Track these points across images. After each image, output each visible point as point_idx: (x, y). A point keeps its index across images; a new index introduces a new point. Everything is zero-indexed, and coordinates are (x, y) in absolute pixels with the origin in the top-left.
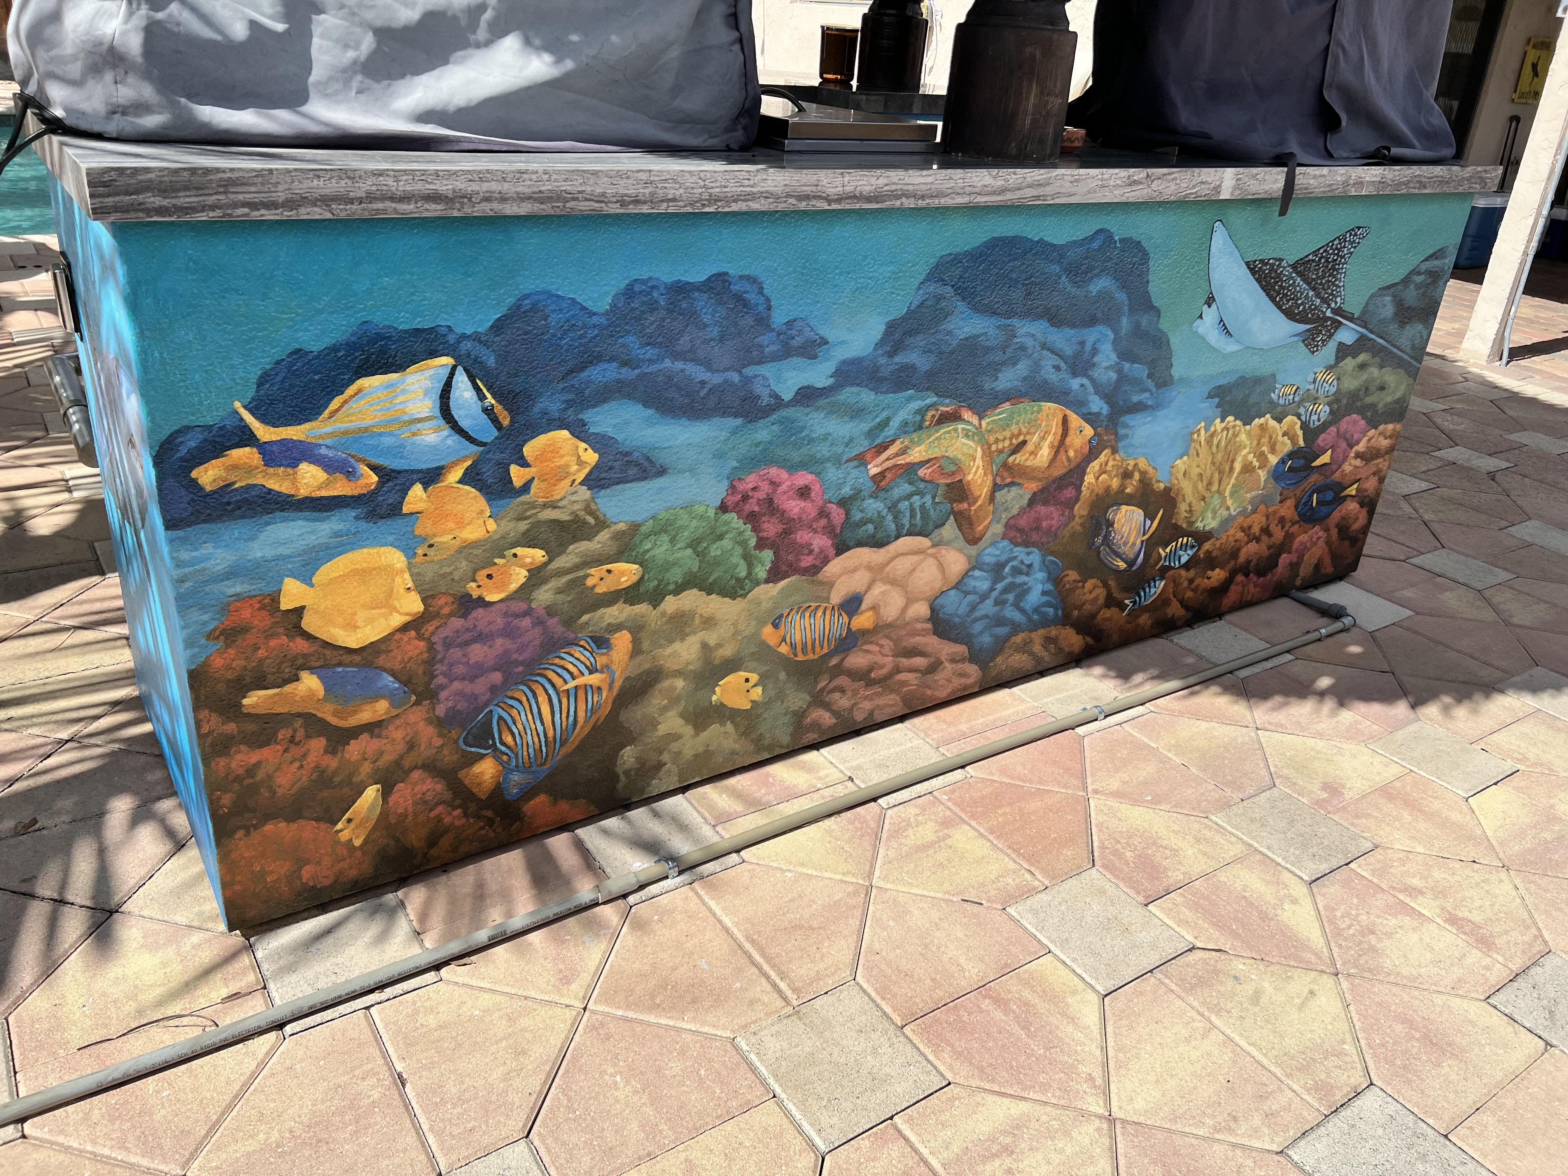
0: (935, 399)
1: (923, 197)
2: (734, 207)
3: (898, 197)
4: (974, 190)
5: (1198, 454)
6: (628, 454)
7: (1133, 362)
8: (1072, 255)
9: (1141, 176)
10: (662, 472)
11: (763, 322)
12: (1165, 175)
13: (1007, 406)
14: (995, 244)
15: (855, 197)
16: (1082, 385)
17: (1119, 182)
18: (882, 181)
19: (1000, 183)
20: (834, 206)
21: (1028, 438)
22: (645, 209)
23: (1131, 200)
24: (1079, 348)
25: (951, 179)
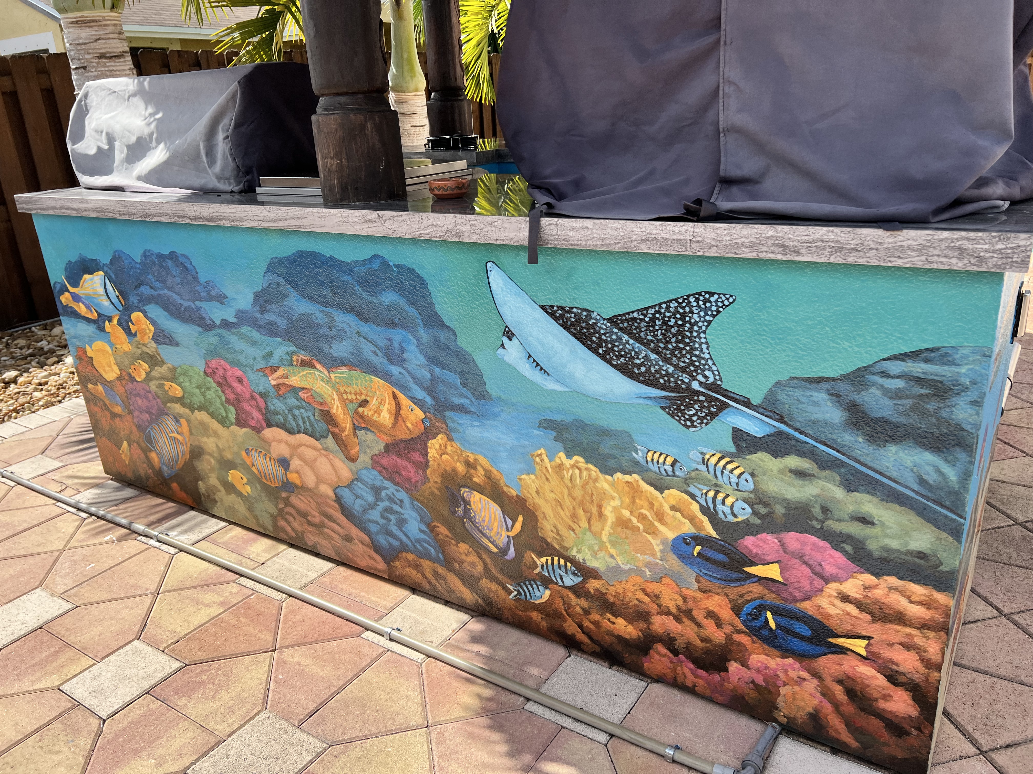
0: (295, 349)
1: (233, 221)
2: (156, 219)
3: (221, 220)
4: (259, 218)
5: (547, 479)
6: (163, 331)
7: (443, 368)
8: (360, 270)
9: (373, 216)
10: (177, 345)
11: (195, 279)
12: (394, 217)
13: (344, 369)
14: (301, 255)
15: (201, 218)
16: (400, 373)
17: (356, 220)
18: (211, 210)
19: (272, 215)
20: (194, 222)
21: (368, 398)
22: (127, 218)
23: (370, 234)
24: (389, 343)
25: (244, 211)
